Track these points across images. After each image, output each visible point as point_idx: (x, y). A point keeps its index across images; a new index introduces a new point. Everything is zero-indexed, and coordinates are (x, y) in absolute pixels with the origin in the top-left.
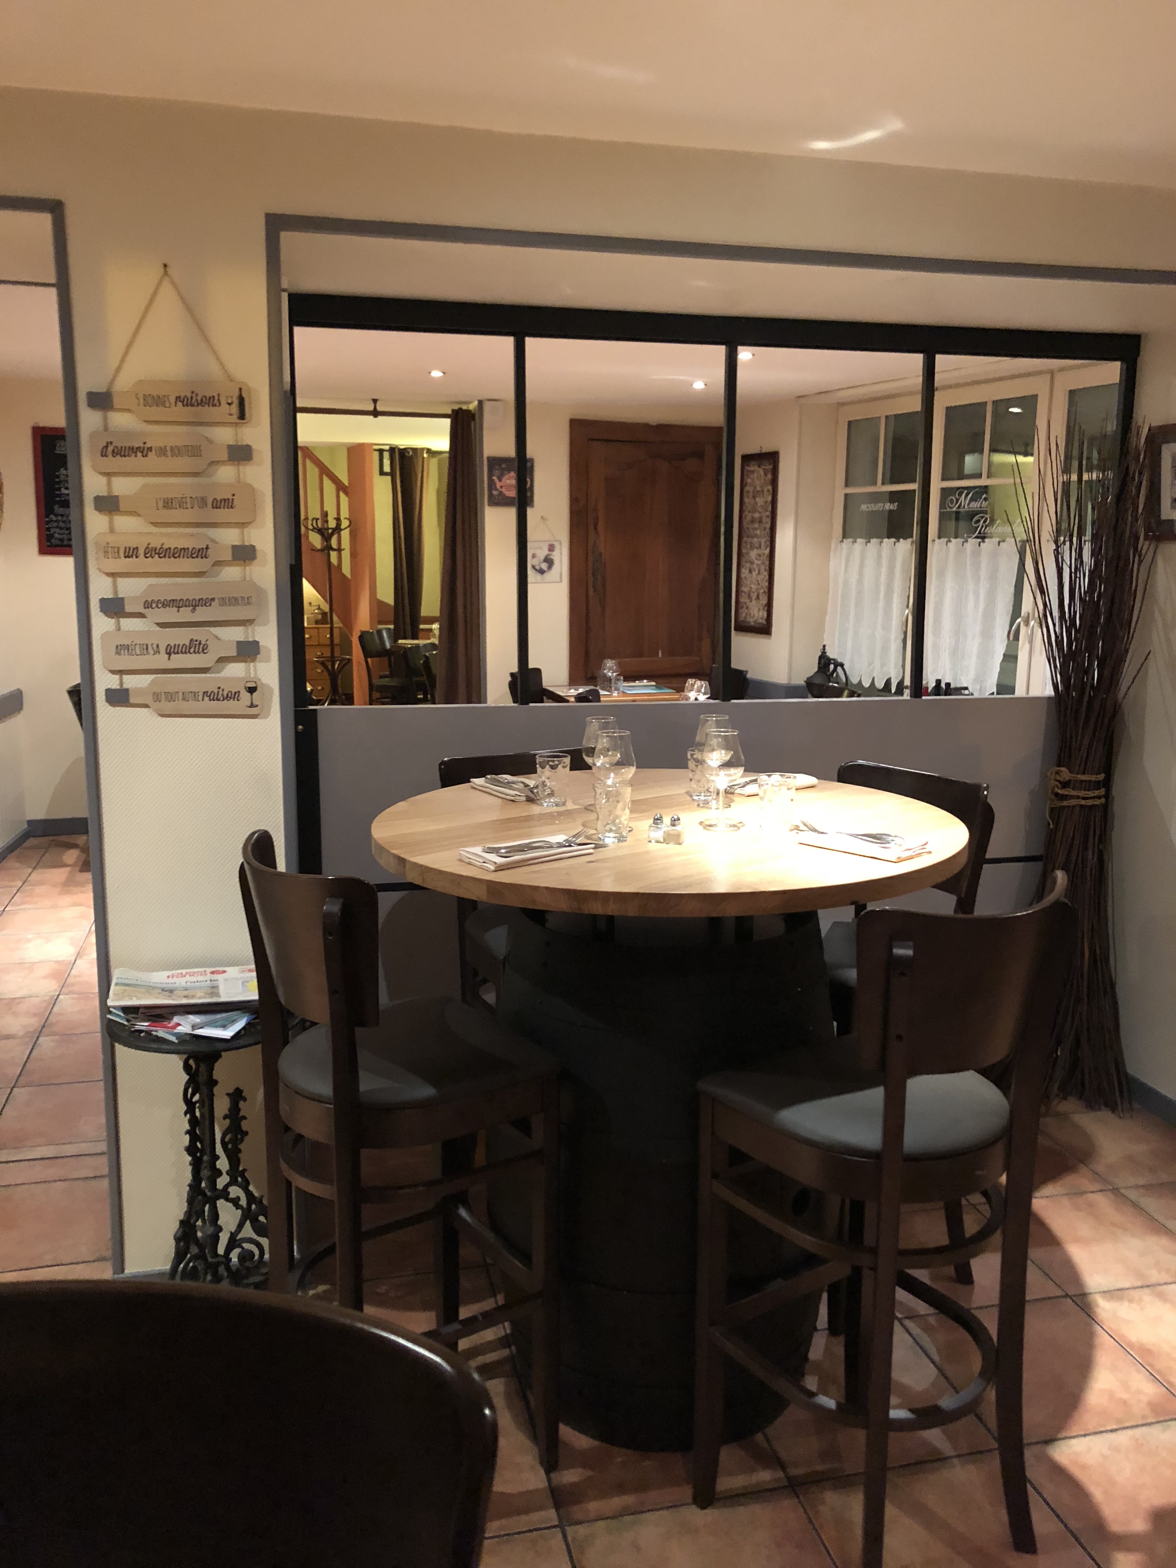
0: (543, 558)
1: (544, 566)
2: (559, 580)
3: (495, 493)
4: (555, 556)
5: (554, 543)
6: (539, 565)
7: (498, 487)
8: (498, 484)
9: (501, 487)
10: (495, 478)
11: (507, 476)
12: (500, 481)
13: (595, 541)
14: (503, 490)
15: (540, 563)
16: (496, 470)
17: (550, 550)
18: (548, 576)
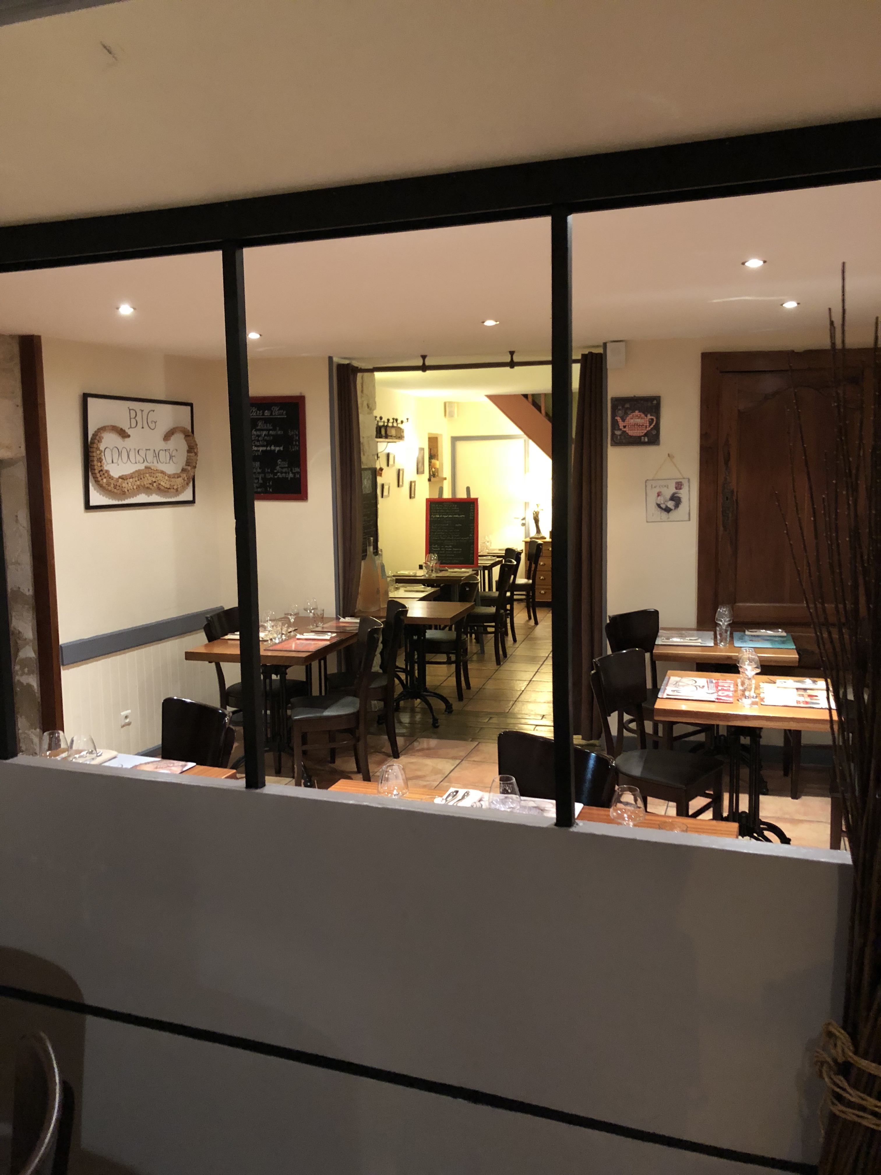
0: (668, 497)
1: (671, 504)
2: (687, 518)
3: (618, 433)
4: (683, 494)
5: (683, 481)
6: (664, 503)
7: (621, 427)
8: (621, 424)
9: (625, 427)
10: (618, 419)
11: (631, 416)
12: (623, 421)
13: (726, 479)
14: (626, 429)
15: (666, 501)
16: (620, 410)
17: (676, 488)
18: (673, 515)
